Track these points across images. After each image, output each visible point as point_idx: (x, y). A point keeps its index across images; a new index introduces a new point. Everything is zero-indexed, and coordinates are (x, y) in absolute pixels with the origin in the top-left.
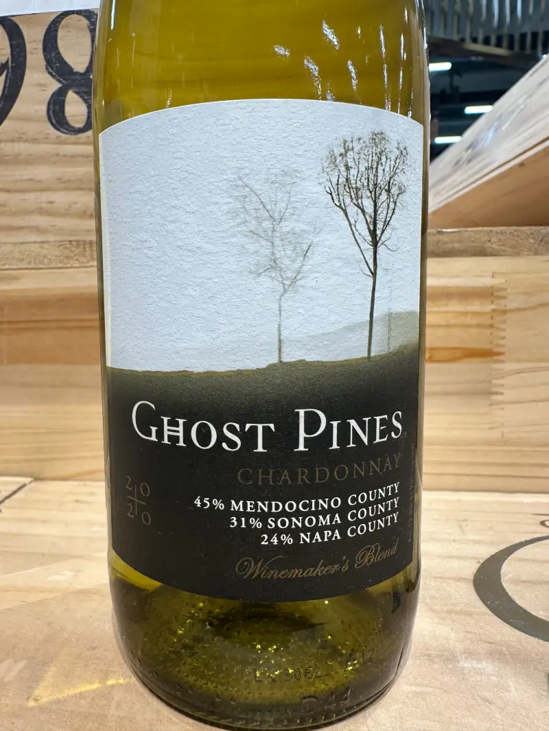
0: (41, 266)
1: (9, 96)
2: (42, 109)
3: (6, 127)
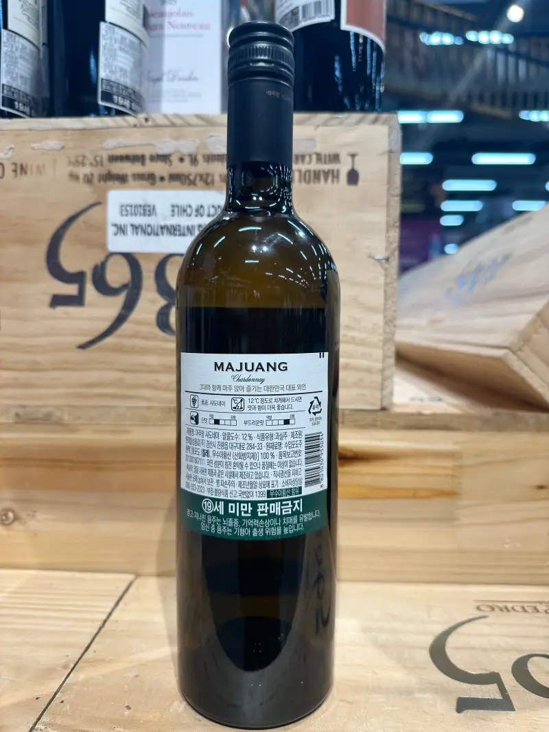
0: (147, 424)
1: (129, 306)
2: (152, 317)
3: (126, 327)
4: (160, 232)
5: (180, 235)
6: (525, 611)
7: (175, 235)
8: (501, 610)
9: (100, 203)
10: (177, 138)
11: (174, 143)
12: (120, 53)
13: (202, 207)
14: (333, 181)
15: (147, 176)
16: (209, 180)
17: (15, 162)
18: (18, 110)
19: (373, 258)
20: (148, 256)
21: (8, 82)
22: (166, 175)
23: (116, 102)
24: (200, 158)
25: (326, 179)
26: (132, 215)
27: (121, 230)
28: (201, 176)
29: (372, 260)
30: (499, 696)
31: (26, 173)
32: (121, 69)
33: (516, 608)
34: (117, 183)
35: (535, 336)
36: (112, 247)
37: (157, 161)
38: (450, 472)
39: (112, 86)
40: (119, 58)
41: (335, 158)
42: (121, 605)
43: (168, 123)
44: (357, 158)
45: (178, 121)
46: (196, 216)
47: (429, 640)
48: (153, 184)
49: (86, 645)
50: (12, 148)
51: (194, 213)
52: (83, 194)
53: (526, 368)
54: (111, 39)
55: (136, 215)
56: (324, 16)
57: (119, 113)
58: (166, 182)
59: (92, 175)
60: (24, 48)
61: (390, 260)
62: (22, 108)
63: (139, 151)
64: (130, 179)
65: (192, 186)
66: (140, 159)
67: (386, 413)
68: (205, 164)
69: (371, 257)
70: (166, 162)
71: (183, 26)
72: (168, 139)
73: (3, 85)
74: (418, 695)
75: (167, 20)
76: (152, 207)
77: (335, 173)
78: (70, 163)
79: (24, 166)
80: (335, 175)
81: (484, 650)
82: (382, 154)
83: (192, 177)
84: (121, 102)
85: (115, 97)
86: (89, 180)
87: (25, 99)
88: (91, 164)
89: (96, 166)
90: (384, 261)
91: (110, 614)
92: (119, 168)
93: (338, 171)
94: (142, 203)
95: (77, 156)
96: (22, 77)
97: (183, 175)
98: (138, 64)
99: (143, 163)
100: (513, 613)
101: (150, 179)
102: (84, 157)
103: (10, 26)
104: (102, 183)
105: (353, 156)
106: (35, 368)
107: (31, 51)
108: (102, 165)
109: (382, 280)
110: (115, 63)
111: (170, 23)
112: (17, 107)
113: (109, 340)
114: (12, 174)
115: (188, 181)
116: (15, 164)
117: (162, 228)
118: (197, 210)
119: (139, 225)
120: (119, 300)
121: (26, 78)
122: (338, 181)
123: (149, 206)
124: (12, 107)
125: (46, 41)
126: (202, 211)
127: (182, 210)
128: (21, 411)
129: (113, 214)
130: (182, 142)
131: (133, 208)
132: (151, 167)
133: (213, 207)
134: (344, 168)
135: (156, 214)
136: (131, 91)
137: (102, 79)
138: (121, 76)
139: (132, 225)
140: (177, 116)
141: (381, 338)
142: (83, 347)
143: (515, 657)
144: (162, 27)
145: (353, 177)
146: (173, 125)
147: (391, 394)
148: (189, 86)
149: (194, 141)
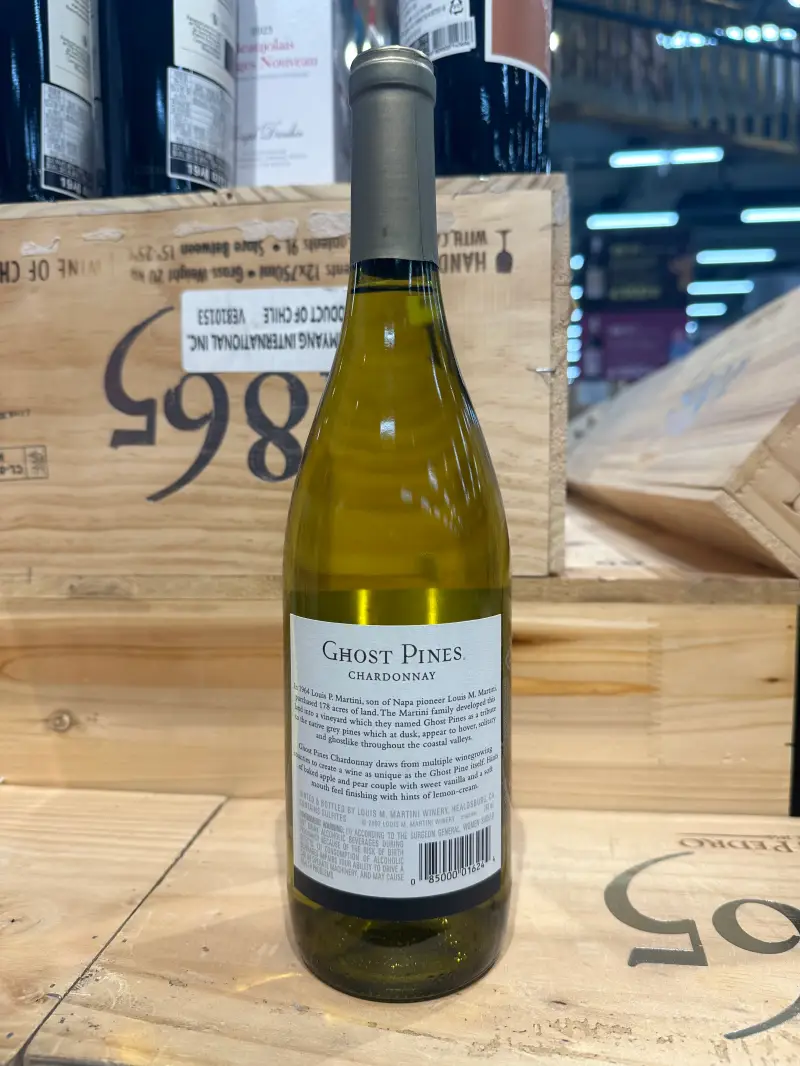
0: (239, 598)
1: (212, 444)
2: (243, 457)
3: (209, 471)
4: (250, 345)
5: (275, 348)
6: (747, 847)
7: (269, 348)
8: (713, 845)
9: (172, 307)
10: (268, 219)
11: (265, 225)
12: (194, 107)
13: (304, 309)
14: (477, 269)
15: (231, 272)
16: (313, 273)
17: (61, 257)
18: (65, 189)
19: (534, 371)
20: (236, 376)
21: (51, 152)
22: (257, 270)
23: (190, 172)
24: (300, 244)
25: (468, 266)
26: (212, 323)
27: (200, 343)
28: (302, 268)
29: (533, 374)
30: (689, 948)
31: (76, 272)
32: (197, 129)
33: (735, 844)
34: (193, 282)
35: (760, 471)
36: (188, 368)
37: (244, 250)
38: (644, 659)
39: (185, 153)
40: (193, 114)
41: (480, 237)
42: (206, 832)
43: (258, 199)
44: (508, 236)
45: (270, 196)
46: (297, 321)
47: (606, 880)
48: (239, 281)
49: (158, 878)
50: (57, 240)
51: (294, 318)
52: (150, 297)
53: (749, 517)
54: (182, 89)
55: (218, 323)
56: (462, 45)
57: (196, 188)
58: (257, 278)
59: (161, 272)
60: (71, 105)
61: (557, 373)
62: (70, 186)
63: (219, 238)
64: (210, 276)
65: (290, 282)
66: (222, 248)
67: (555, 579)
68: (307, 252)
69: (531, 370)
70: (256, 251)
71: (280, 63)
72: (256, 221)
73: (46, 157)
74: (580, 945)
75: (260, 55)
76: (239, 313)
77: (481, 259)
78: (133, 257)
79: (74, 264)
80: (480, 260)
81: (681, 893)
82: (542, 229)
83: (290, 270)
84: (197, 171)
85: (190, 166)
86: (157, 278)
87: (74, 174)
88: (159, 257)
89: (166, 259)
90: (549, 374)
91: (190, 843)
92: (195, 261)
93: (484, 255)
94: (226, 306)
95: (141, 248)
96: (69, 144)
97: (279, 267)
98: (220, 119)
99: (226, 254)
100: (731, 849)
101: (236, 275)
102: (150, 248)
103: (52, 79)
104: (174, 282)
105: (504, 233)
106: (93, 526)
107: (80, 108)
108: (173, 256)
109: (546, 401)
110: (189, 121)
111: (264, 59)
112: (64, 185)
113: (188, 489)
114: (60, 273)
115: (285, 276)
116: (62, 261)
117: (253, 339)
118: (297, 314)
119: (223, 336)
120: (199, 437)
121: (75, 146)
122: (484, 268)
123: (235, 310)
124: (59, 185)
125: (99, 95)
126: (304, 316)
127: (277, 314)
128: (76, 583)
129: (189, 324)
130: (276, 224)
131: (215, 313)
132: (236, 259)
133: (319, 308)
134: (492, 252)
135: (244, 321)
136: (210, 157)
137: (172, 144)
138: (196, 138)
139: (213, 336)
140: (269, 188)
141: (547, 479)
142: (155, 498)
143: (722, 901)
144: (253, 66)
145: (505, 262)
146: (264, 201)
147: (562, 553)
148: (291, 145)
149: (292, 222)
